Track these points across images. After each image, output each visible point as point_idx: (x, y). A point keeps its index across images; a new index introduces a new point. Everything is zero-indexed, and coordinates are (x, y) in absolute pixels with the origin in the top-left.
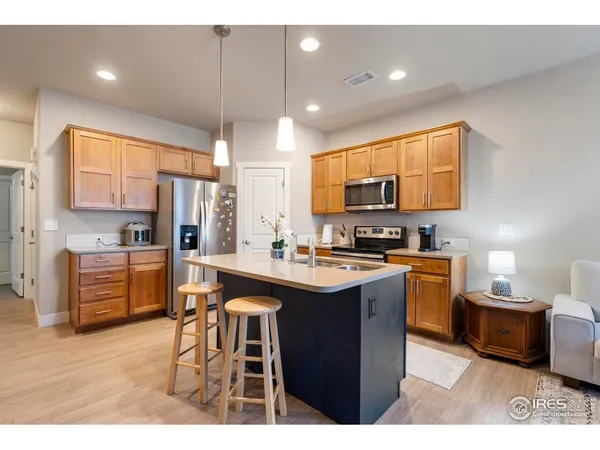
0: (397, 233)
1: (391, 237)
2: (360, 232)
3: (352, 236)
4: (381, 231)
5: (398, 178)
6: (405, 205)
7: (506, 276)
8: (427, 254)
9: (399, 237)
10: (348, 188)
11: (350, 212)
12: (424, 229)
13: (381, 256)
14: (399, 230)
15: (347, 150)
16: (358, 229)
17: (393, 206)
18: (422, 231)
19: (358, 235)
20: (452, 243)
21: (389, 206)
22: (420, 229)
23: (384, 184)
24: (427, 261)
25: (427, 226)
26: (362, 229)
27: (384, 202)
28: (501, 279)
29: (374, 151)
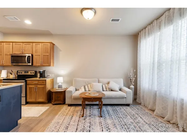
0: (33, 73)
1: (31, 74)
2: (19, 73)
3: (16, 74)
4: (28, 72)
5: (32, 55)
6: (35, 64)
7: (61, 83)
8: (41, 79)
9: (34, 74)
10: (12, 56)
11: (14, 65)
12: (40, 71)
13: (24, 81)
14: (34, 72)
15: (13, 42)
16: (18, 72)
17: (30, 64)
18: (40, 72)
19: (18, 74)
20: (50, 75)
21: (29, 64)
22: (39, 71)
23: (27, 57)
24: (40, 81)
25: (41, 71)
26: (20, 72)
27: (27, 63)
28: (60, 84)
29: (24, 45)
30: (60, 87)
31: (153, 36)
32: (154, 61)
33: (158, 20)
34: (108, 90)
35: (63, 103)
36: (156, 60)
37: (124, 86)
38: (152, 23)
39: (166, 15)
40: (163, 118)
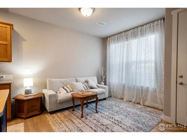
20: (4, 77)
28: (28, 88)
30: (27, 92)
31: (122, 43)
32: (123, 62)
33: (125, 32)
34: (88, 88)
35: (40, 113)
36: (125, 61)
37: (98, 84)
38: (121, 33)
39: (132, 31)
40: (131, 102)
